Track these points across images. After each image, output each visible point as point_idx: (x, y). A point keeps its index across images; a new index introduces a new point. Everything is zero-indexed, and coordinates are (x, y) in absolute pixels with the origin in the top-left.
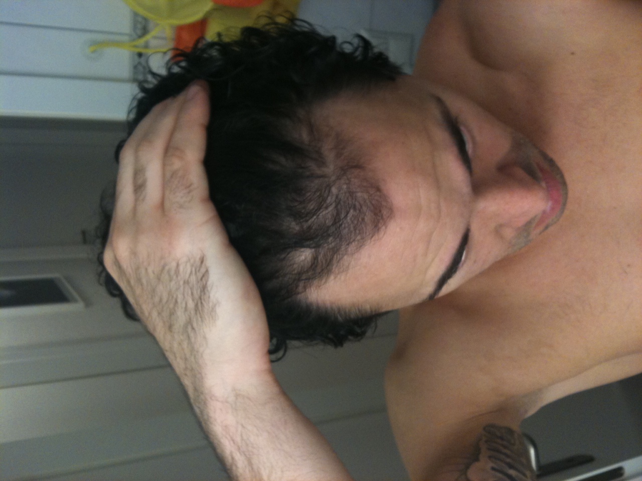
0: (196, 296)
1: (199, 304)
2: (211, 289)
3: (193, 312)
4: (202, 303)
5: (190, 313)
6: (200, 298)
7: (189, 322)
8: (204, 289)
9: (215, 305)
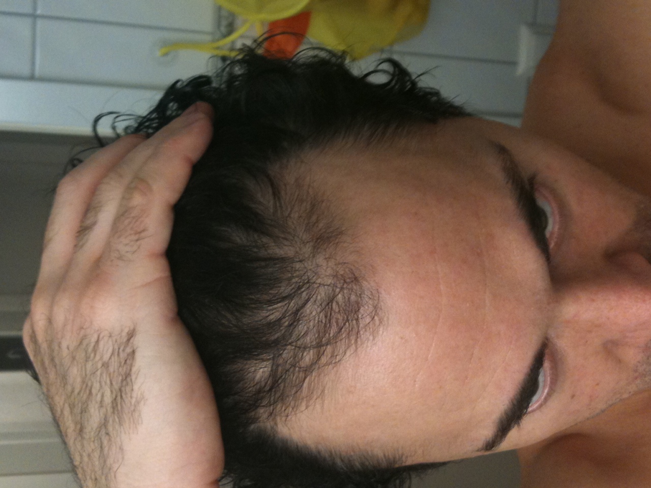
0: (116, 386)
1: (119, 398)
2: (136, 378)
3: (110, 410)
4: (121, 397)
5: (107, 410)
6: (120, 390)
7: (104, 424)
8: (127, 377)
9: (138, 402)
